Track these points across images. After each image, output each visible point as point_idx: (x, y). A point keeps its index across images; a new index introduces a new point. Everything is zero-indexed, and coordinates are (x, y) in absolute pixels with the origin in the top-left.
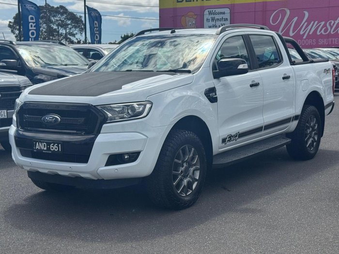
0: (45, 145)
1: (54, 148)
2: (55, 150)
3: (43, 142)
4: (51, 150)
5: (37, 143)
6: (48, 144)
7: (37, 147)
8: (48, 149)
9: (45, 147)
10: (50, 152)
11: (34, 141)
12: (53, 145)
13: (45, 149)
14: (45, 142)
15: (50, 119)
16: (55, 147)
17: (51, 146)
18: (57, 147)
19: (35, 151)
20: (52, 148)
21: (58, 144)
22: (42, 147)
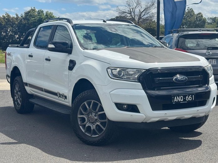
0: (182, 97)
1: (189, 98)
2: (190, 100)
3: (180, 96)
4: (187, 100)
5: (175, 97)
6: (185, 96)
7: (175, 100)
8: (185, 100)
9: (182, 99)
10: (186, 102)
11: (173, 96)
12: (188, 97)
13: (182, 100)
15: (181, 78)
16: (190, 97)
18: (191, 98)
19: (174, 103)
20: (187, 99)
21: (192, 95)
22: (179, 99)
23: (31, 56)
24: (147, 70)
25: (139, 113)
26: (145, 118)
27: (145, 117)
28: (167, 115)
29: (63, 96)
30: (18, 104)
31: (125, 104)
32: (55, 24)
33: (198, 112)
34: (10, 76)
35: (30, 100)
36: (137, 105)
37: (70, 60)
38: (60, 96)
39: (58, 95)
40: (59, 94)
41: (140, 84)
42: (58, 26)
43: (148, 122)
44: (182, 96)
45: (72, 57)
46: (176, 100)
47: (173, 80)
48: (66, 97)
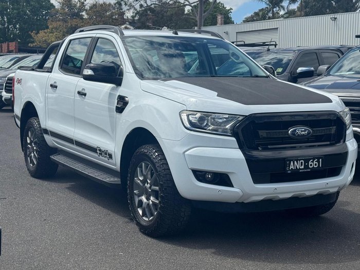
0: (302, 163)
1: (313, 164)
2: (315, 166)
3: (300, 160)
4: (310, 167)
5: (292, 162)
6: (307, 161)
7: (291, 167)
8: (306, 167)
9: (302, 165)
10: (309, 170)
11: (288, 160)
12: (313, 162)
13: (303, 167)
14: (302, 160)
15: (302, 131)
16: (315, 163)
17: (310, 163)
18: (317, 163)
19: (289, 172)
20: (311, 165)
21: (318, 159)
22: (298, 165)
23: (54, 86)
24: (246, 116)
25: (233, 187)
26: (242, 196)
27: (241, 194)
28: (278, 191)
29: (106, 154)
30: (32, 162)
31: (209, 172)
32: (94, 35)
33: (328, 186)
34: (20, 116)
35: (52, 157)
36: (229, 174)
37: (119, 96)
38: (101, 154)
39: (98, 151)
40: (100, 150)
41: (234, 139)
42: (99, 38)
43: (246, 202)
44: (303, 161)
45: (122, 91)
46: (293, 167)
47: (288, 134)
48: (110, 156)
